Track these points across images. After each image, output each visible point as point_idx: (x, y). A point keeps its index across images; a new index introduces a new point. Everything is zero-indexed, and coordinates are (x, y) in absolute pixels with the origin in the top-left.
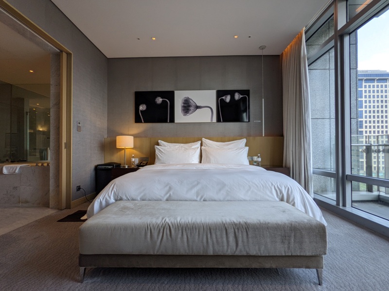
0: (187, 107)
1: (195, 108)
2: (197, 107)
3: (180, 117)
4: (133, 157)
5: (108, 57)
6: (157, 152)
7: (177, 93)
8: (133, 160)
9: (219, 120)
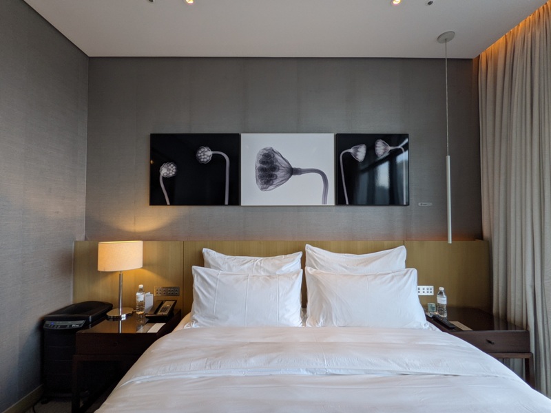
0: (270, 170)
1: (288, 172)
2: (293, 172)
3: (252, 192)
4: (141, 290)
5: (90, 55)
6: (197, 284)
7: (246, 139)
8: (140, 297)
9: (340, 201)
